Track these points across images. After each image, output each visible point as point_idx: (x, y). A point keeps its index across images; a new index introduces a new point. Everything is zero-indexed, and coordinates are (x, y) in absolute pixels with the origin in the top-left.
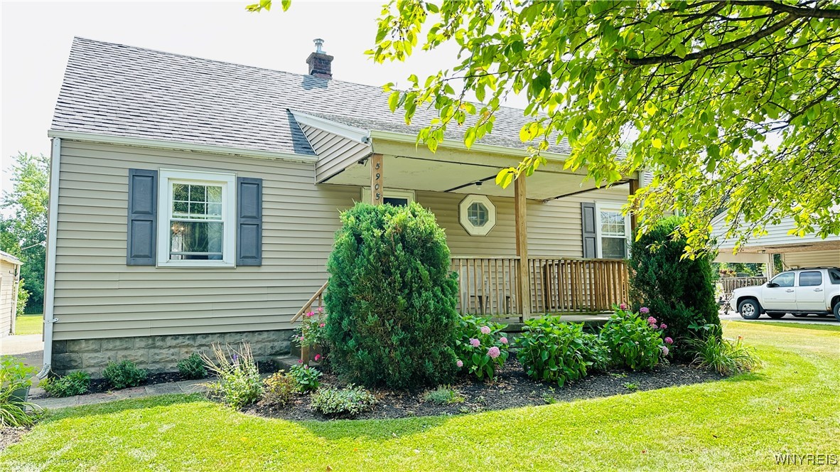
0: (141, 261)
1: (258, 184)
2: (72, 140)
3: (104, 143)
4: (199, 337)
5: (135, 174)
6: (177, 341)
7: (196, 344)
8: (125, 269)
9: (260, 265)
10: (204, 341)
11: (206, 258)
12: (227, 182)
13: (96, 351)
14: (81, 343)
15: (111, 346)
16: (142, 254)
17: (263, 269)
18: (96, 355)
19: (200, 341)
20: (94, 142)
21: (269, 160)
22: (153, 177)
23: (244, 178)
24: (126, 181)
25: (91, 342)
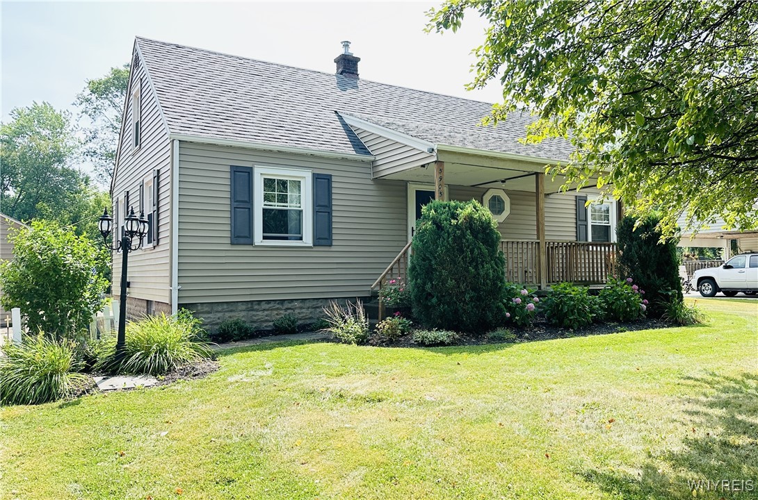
0: (242, 240)
1: (328, 179)
2: (186, 142)
3: (211, 144)
4: (286, 302)
5: (235, 170)
6: (270, 305)
7: (284, 308)
8: (229, 247)
9: (331, 245)
10: (290, 306)
11: (286, 238)
12: (305, 177)
13: (209, 313)
14: (197, 306)
15: (220, 309)
16: (241, 235)
17: (333, 249)
18: (209, 315)
19: (287, 305)
20: (203, 143)
21: (336, 159)
22: (249, 172)
23: (318, 174)
24: (228, 176)
25: (205, 305)
